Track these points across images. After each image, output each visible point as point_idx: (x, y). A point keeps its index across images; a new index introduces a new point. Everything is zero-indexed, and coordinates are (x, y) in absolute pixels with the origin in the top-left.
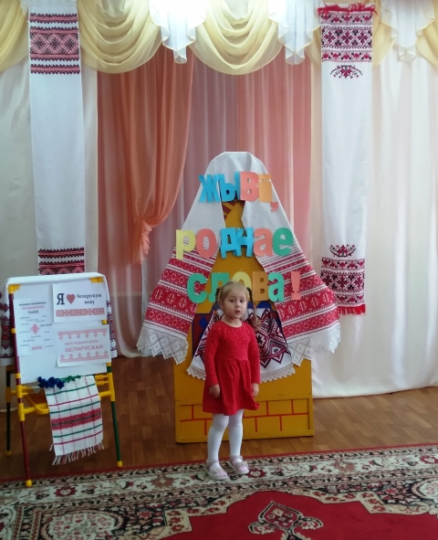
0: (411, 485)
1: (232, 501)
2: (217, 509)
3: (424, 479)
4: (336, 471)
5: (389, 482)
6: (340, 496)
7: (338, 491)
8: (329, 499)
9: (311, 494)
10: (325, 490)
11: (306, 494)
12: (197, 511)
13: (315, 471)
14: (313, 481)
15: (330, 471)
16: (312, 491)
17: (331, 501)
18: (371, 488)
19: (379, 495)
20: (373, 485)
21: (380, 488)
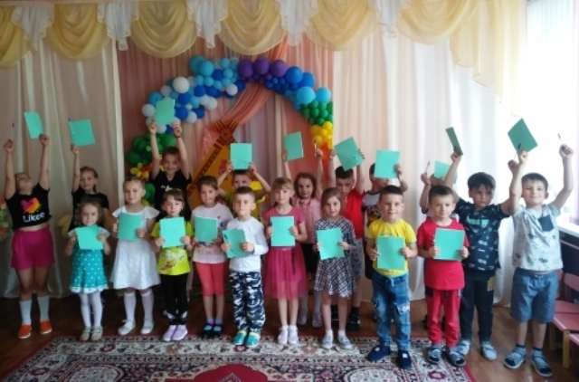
0: (348, 371)
1: (206, 370)
2: (190, 375)
3: (361, 367)
4: (300, 352)
5: (332, 367)
6: (285, 376)
7: (287, 371)
8: (275, 377)
9: (265, 371)
10: (278, 368)
11: (261, 370)
12: (175, 374)
13: (285, 351)
14: (276, 360)
15: (296, 352)
16: (268, 368)
17: (275, 379)
18: (314, 371)
19: (315, 378)
20: (318, 368)
21: (321, 371)
